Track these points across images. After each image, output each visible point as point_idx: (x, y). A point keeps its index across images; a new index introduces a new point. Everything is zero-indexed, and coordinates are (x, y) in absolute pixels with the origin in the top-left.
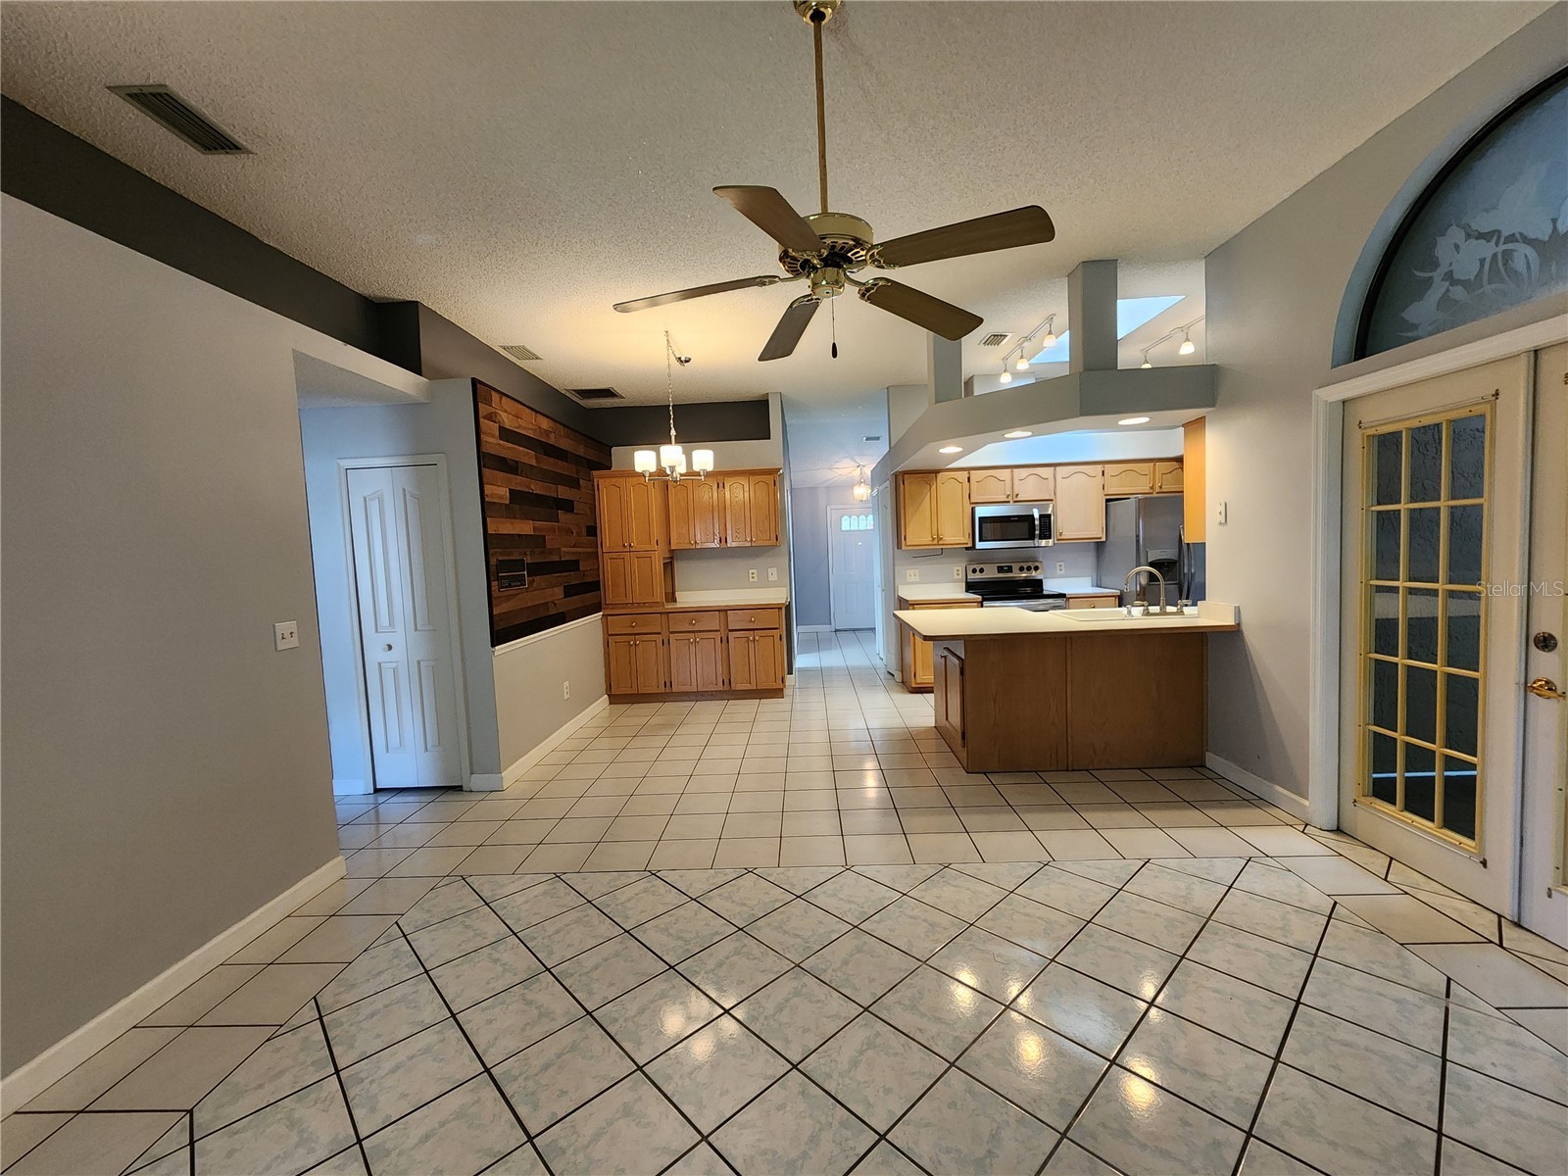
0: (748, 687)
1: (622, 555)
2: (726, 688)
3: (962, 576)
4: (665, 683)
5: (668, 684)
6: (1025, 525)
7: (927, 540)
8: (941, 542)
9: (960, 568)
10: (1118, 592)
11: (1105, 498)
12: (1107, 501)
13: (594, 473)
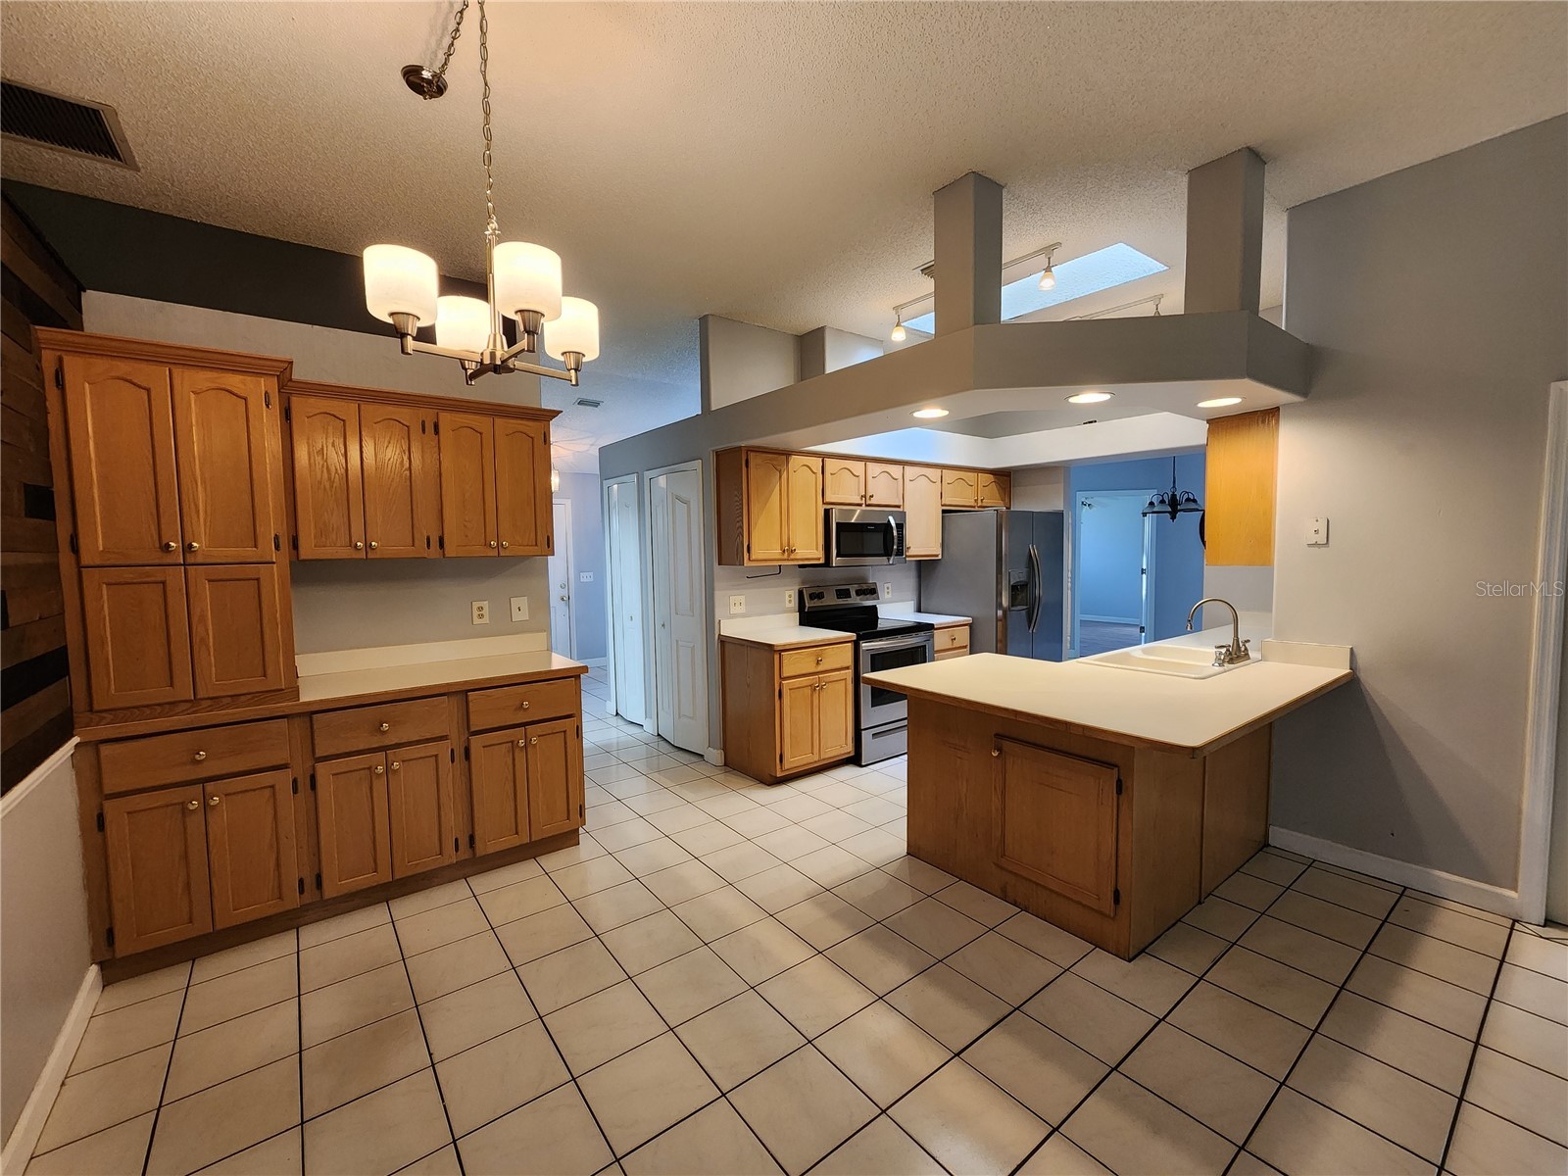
0: (514, 841)
1: (158, 574)
2: (465, 853)
3: (794, 604)
4: (301, 881)
5: (309, 882)
6: (879, 537)
7: (776, 552)
8: (792, 557)
9: (792, 593)
10: (969, 620)
11: (941, 508)
12: (944, 511)
13: (43, 332)
